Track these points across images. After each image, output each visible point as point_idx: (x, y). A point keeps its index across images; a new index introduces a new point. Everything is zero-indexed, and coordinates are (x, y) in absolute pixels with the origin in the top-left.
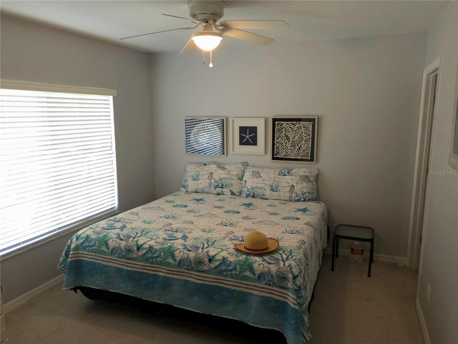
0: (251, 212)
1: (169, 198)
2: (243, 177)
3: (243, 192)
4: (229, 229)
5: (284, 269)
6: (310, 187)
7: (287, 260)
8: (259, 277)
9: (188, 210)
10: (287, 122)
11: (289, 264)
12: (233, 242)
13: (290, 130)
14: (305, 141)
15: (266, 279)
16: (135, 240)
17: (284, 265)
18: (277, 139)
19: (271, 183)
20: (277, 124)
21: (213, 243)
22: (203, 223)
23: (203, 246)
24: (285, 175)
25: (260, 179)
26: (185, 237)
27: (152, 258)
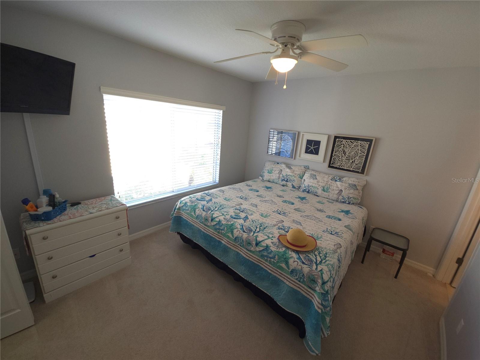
0: (303, 206)
1: (250, 182)
2: (303, 176)
3: (301, 187)
4: (281, 217)
5: (315, 272)
6: (356, 194)
7: (321, 264)
8: (292, 272)
9: (258, 194)
10: (347, 140)
11: (321, 269)
12: (280, 232)
13: (348, 147)
14: (359, 157)
15: (298, 275)
16: (212, 212)
17: (317, 269)
18: (335, 152)
19: (323, 185)
20: (338, 141)
21: (264, 229)
22: (264, 208)
23: (255, 230)
24: (336, 181)
25: (315, 181)
26: (246, 218)
27: (219, 229)
